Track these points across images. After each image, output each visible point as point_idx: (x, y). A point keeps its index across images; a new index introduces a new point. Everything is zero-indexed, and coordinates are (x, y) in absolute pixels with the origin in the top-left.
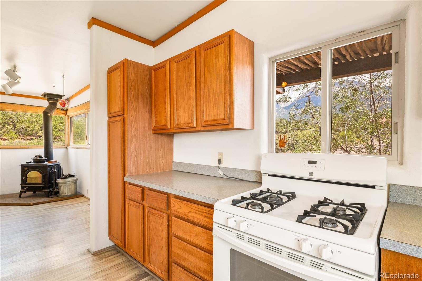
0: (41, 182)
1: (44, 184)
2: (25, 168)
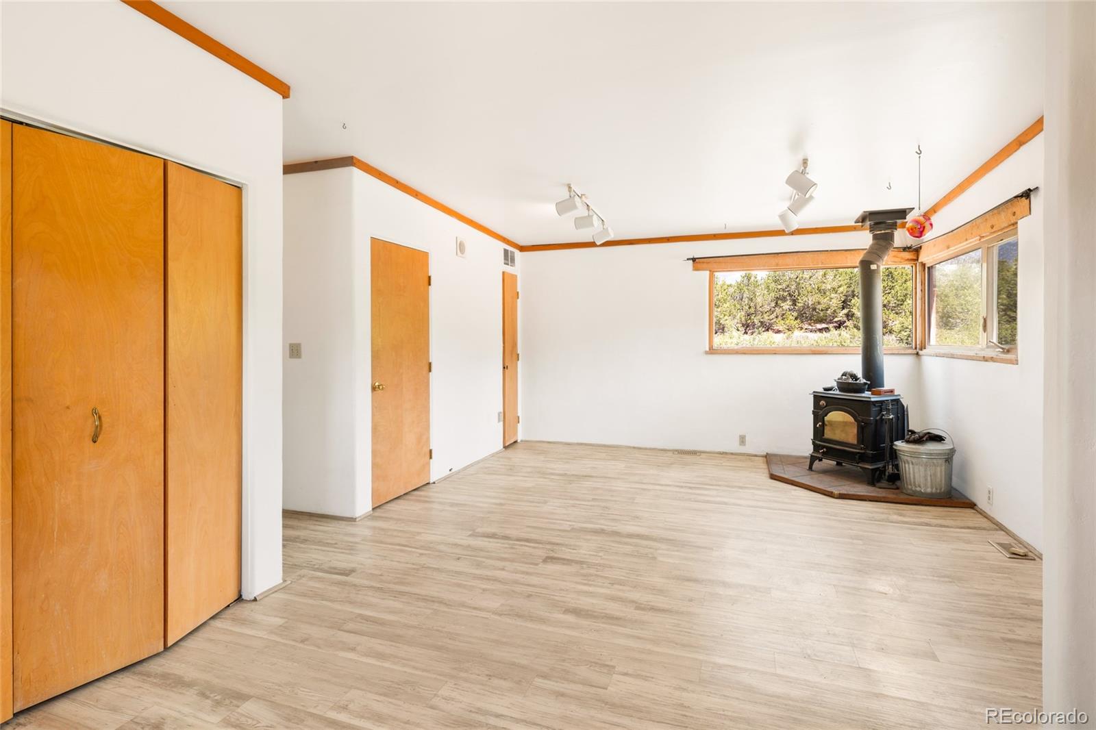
0: (855, 442)
1: (861, 449)
2: (822, 402)
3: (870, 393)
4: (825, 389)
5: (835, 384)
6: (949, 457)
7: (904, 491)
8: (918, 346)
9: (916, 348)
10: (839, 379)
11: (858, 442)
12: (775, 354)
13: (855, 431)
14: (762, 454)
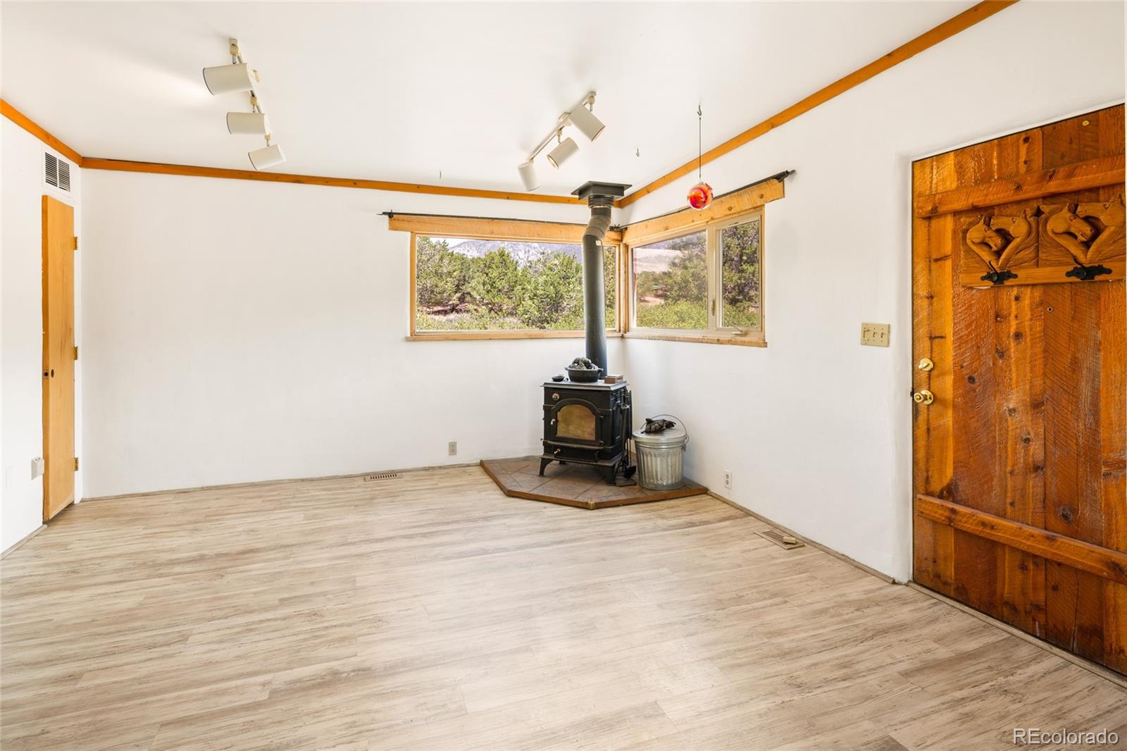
0: (593, 438)
1: (600, 445)
2: (555, 395)
3: (603, 381)
4: (555, 380)
5: (566, 375)
6: (683, 446)
7: (646, 486)
8: (622, 329)
9: (620, 331)
10: (570, 367)
11: (596, 438)
12: (490, 339)
13: (593, 425)
14: (475, 462)
